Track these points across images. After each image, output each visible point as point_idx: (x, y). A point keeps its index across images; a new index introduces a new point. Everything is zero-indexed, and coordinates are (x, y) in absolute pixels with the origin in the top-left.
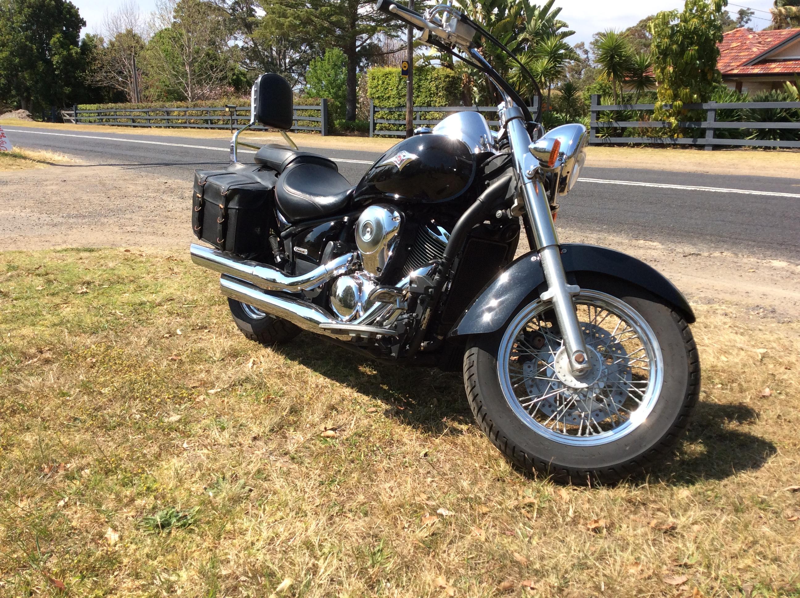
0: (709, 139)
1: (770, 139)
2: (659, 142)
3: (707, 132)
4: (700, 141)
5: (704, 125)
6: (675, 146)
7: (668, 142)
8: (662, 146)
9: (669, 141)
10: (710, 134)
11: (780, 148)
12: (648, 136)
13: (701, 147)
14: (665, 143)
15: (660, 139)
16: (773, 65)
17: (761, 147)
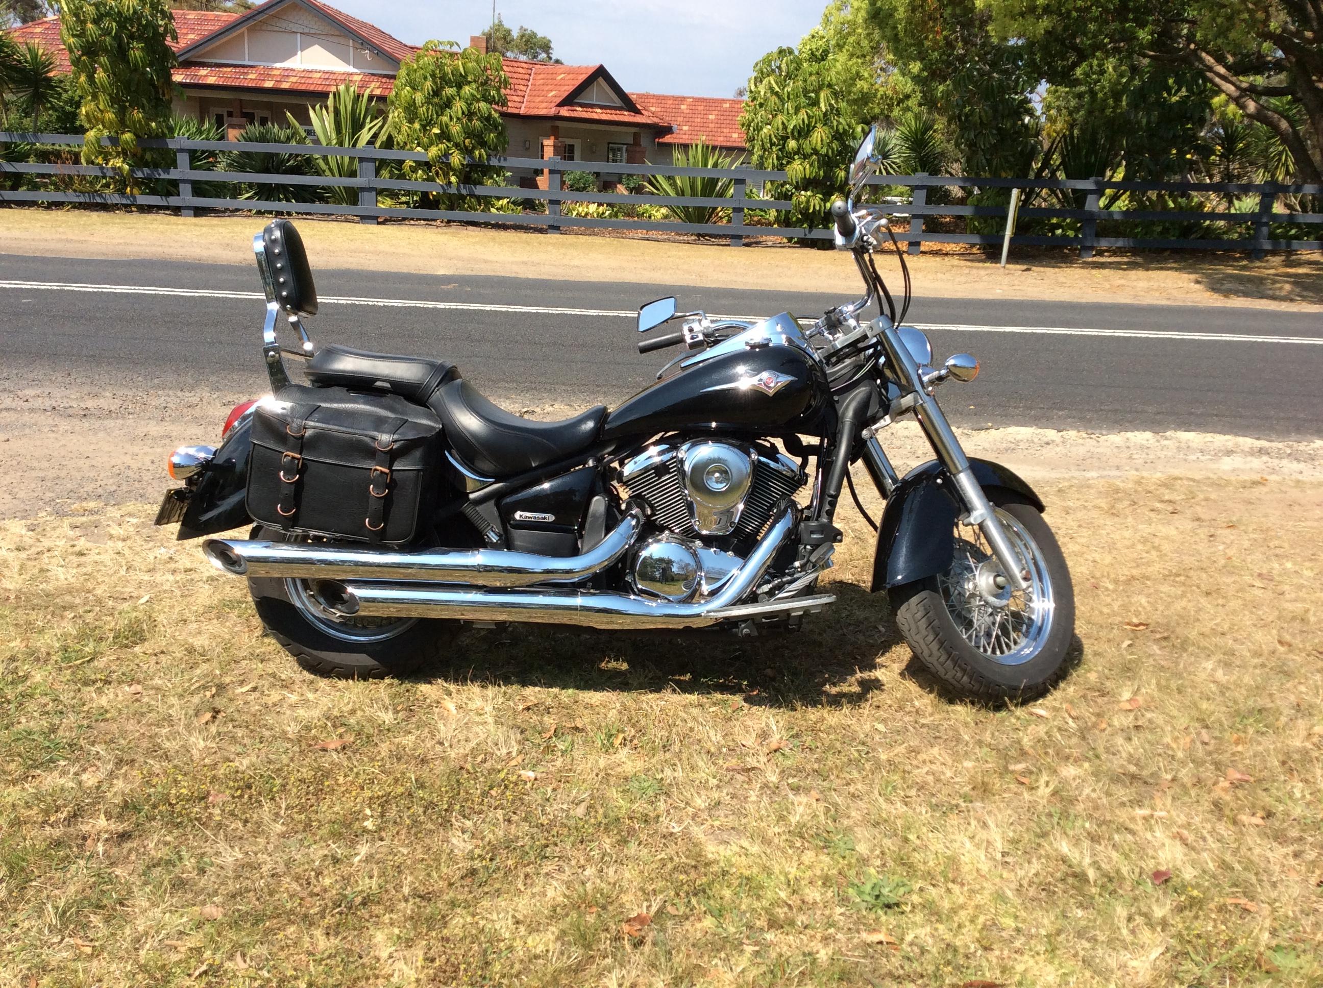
0: (186, 197)
1: (280, 200)
2: (99, 200)
3: (181, 186)
4: (173, 201)
5: (174, 174)
6: (127, 208)
7: (115, 202)
8: (104, 207)
9: (116, 199)
10: (186, 189)
11: (298, 213)
12: (75, 191)
13: (177, 211)
14: (109, 202)
15: (100, 196)
16: (203, 72)
17: (271, 212)
